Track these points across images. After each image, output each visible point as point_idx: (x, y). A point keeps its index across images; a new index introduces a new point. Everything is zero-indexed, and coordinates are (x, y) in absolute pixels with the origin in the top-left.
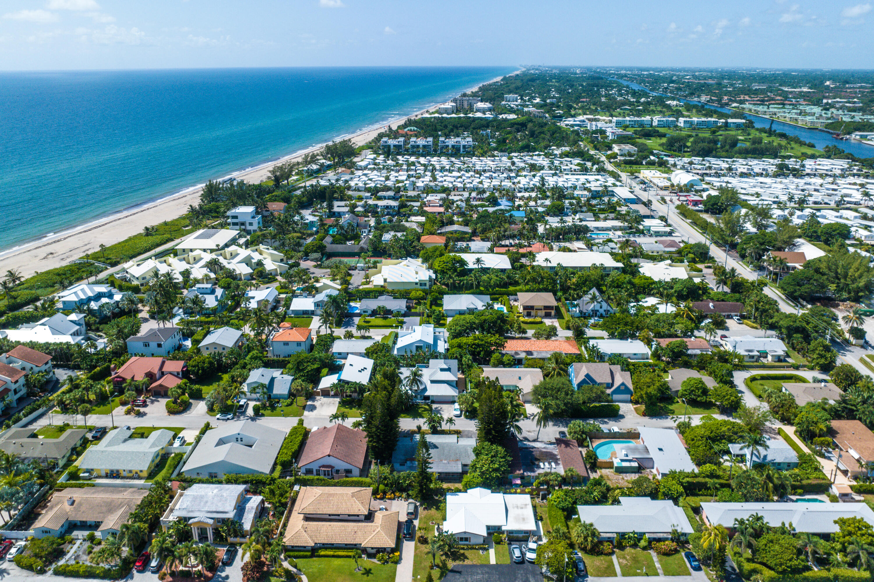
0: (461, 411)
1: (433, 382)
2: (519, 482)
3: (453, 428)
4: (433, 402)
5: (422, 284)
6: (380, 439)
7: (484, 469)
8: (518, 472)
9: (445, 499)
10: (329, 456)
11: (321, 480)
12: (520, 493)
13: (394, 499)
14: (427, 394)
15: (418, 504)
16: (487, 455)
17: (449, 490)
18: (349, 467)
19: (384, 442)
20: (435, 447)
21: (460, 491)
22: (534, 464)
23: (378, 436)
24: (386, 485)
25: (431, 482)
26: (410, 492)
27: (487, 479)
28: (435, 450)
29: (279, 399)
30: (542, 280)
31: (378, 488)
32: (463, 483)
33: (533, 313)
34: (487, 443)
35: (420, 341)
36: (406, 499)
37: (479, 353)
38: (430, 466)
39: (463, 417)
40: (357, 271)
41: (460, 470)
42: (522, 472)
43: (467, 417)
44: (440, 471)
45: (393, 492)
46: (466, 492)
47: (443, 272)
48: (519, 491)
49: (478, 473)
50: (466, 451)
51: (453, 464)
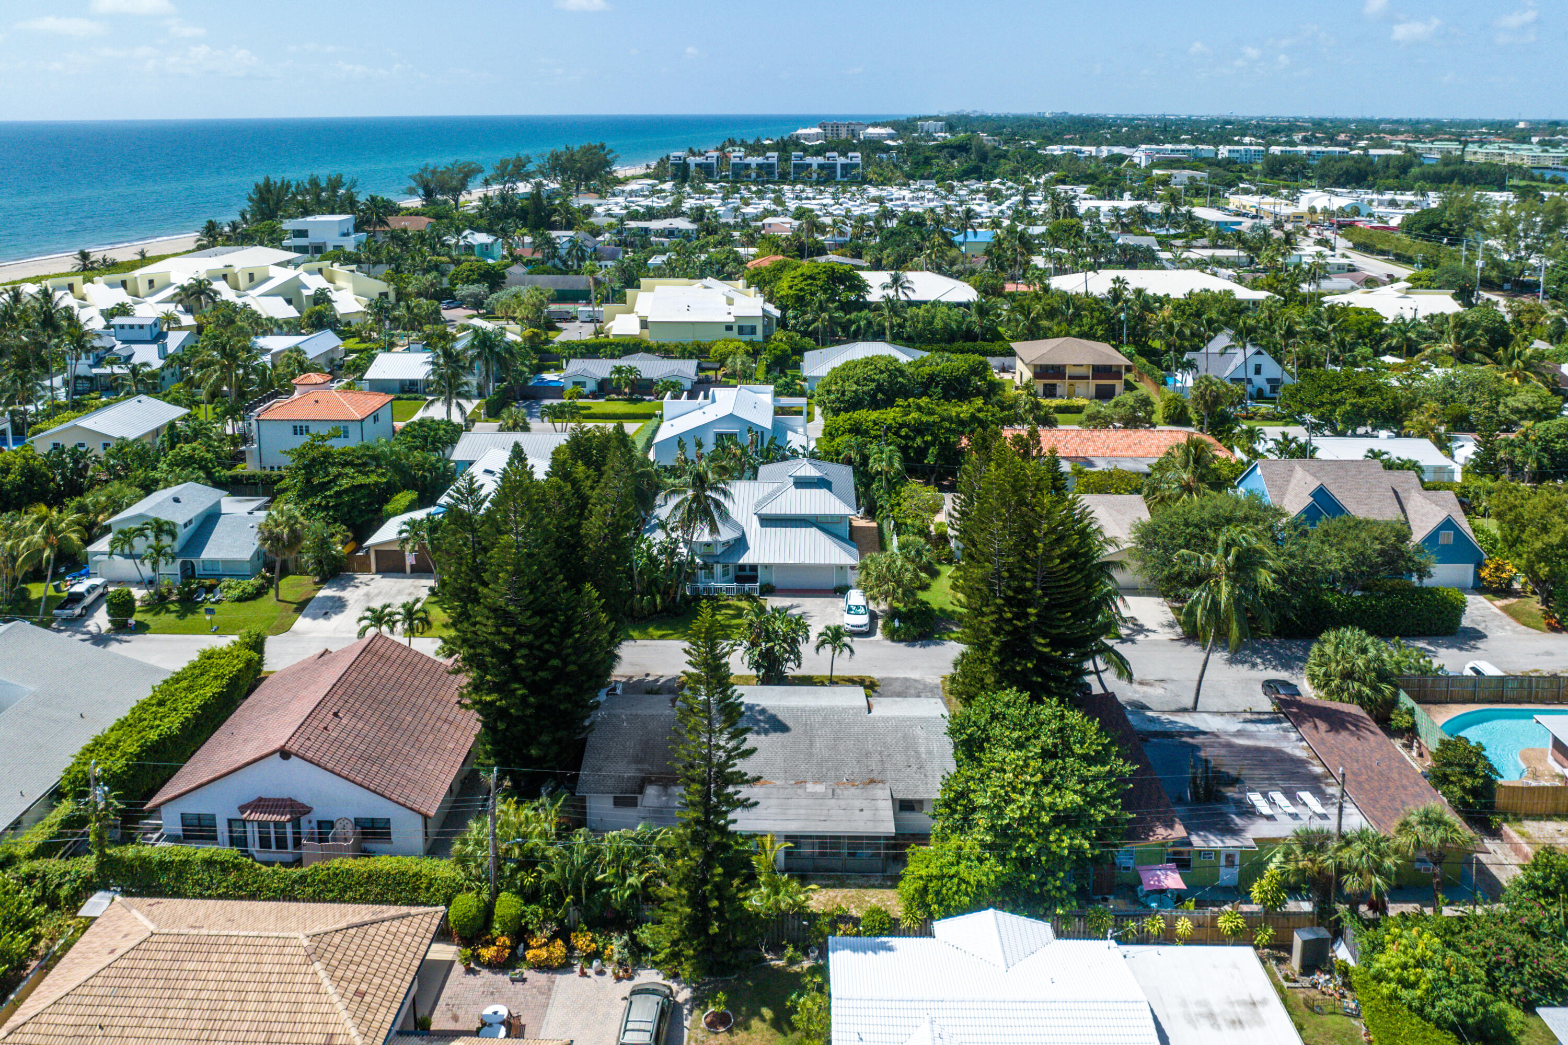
0: (873, 617)
1: (768, 521)
2: (1173, 880)
3: (845, 666)
4: (769, 590)
5: (744, 328)
6: (515, 674)
7: (1012, 813)
8: (1161, 832)
9: (822, 970)
10: (285, 754)
11: (224, 867)
12: (1189, 941)
13: (565, 967)
14: (747, 559)
15: (684, 995)
16: (1019, 745)
17: (840, 919)
18: (375, 808)
19: (534, 688)
20: (776, 725)
21: (892, 927)
22: (1223, 799)
23: (507, 657)
24: (531, 896)
25: (751, 879)
26: (645, 934)
27: (1024, 864)
28: (776, 737)
29: (219, 577)
30: (1077, 315)
31: (488, 911)
32: (908, 886)
33: (1062, 386)
34: (1010, 694)
35: (731, 417)
36: (626, 971)
37: (922, 452)
38: (745, 792)
39: (879, 635)
40: (578, 323)
41: (887, 826)
42: (1179, 831)
43: (893, 635)
44: (794, 827)
45: (563, 933)
46: (925, 931)
47: (800, 301)
48: (1184, 925)
49: (980, 833)
50: (909, 743)
51: (853, 797)
